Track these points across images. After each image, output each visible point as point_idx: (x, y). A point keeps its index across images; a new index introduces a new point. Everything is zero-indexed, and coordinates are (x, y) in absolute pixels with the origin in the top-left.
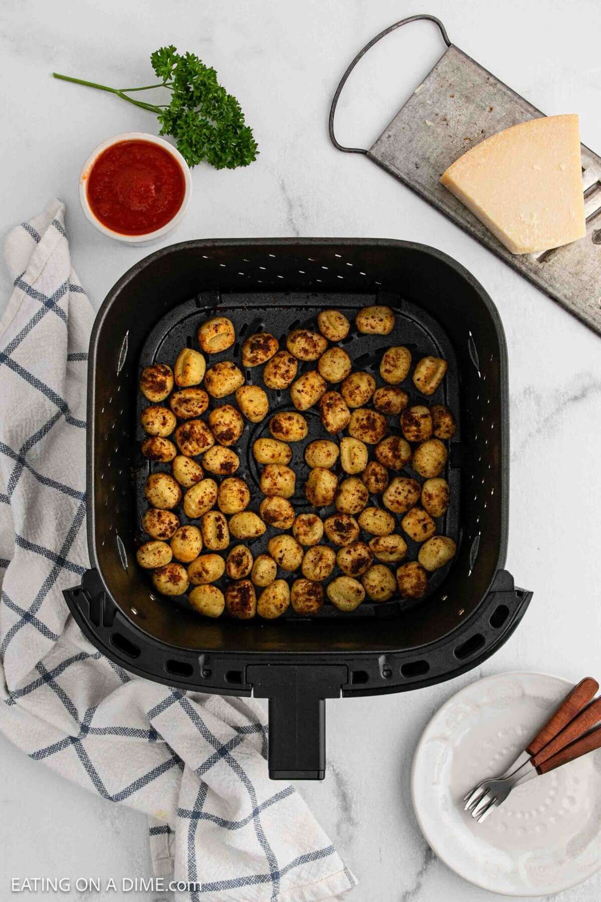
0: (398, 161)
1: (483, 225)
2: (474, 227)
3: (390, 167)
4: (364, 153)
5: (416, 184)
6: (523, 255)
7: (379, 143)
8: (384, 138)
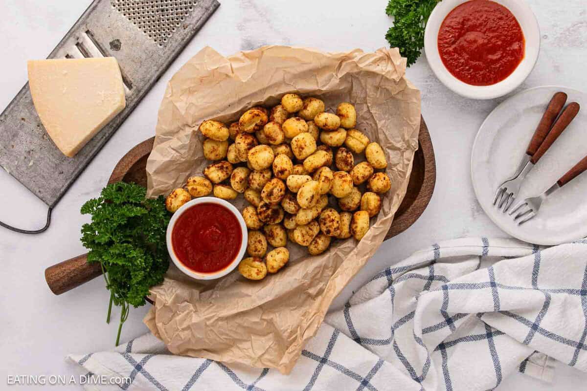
0: (57, 186)
1: (105, 127)
2: (106, 134)
3: (61, 192)
4: (51, 210)
5: (74, 174)
6: (126, 100)
7: (44, 199)
8: (41, 195)
